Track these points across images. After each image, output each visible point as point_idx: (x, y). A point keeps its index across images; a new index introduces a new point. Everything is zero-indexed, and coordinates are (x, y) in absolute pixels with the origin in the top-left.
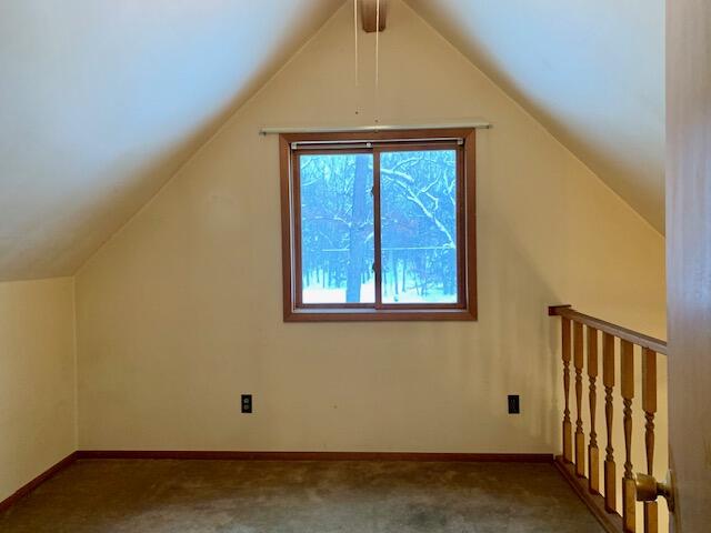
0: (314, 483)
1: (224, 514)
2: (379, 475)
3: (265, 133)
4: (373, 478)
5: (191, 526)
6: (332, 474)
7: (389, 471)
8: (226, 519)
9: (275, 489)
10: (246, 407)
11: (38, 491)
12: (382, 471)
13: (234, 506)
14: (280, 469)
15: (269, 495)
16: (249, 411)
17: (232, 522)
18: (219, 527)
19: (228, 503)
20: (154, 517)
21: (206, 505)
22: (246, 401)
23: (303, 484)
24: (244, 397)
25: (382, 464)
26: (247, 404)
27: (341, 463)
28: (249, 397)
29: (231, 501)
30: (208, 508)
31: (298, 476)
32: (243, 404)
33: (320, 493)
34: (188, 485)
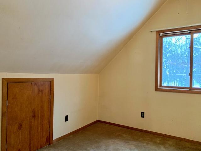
0: (163, 144)
1: (133, 146)
2: (188, 147)
3: (151, 32)
4: (186, 148)
5: (123, 147)
6: (170, 142)
7: (193, 147)
8: (133, 147)
9: (150, 143)
10: (142, 116)
11: (88, 128)
12: (189, 146)
13: (136, 144)
14: (152, 137)
15: (148, 144)
16: (143, 117)
17: (135, 149)
18: (131, 149)
19: (135, 143)
20: (113, 142)
21: (128, 142)
22: (143, 114)
23: (159, 143)
24: (142, 113)
25: (190, 144)
26: (143, 115)
27: (174, 140)
28: (144, 113)
29: (135, 142)
30: (128, 143)
31: (158, 140)
32: (142, 115)
33: (165, 147)
34: (124, 135)
